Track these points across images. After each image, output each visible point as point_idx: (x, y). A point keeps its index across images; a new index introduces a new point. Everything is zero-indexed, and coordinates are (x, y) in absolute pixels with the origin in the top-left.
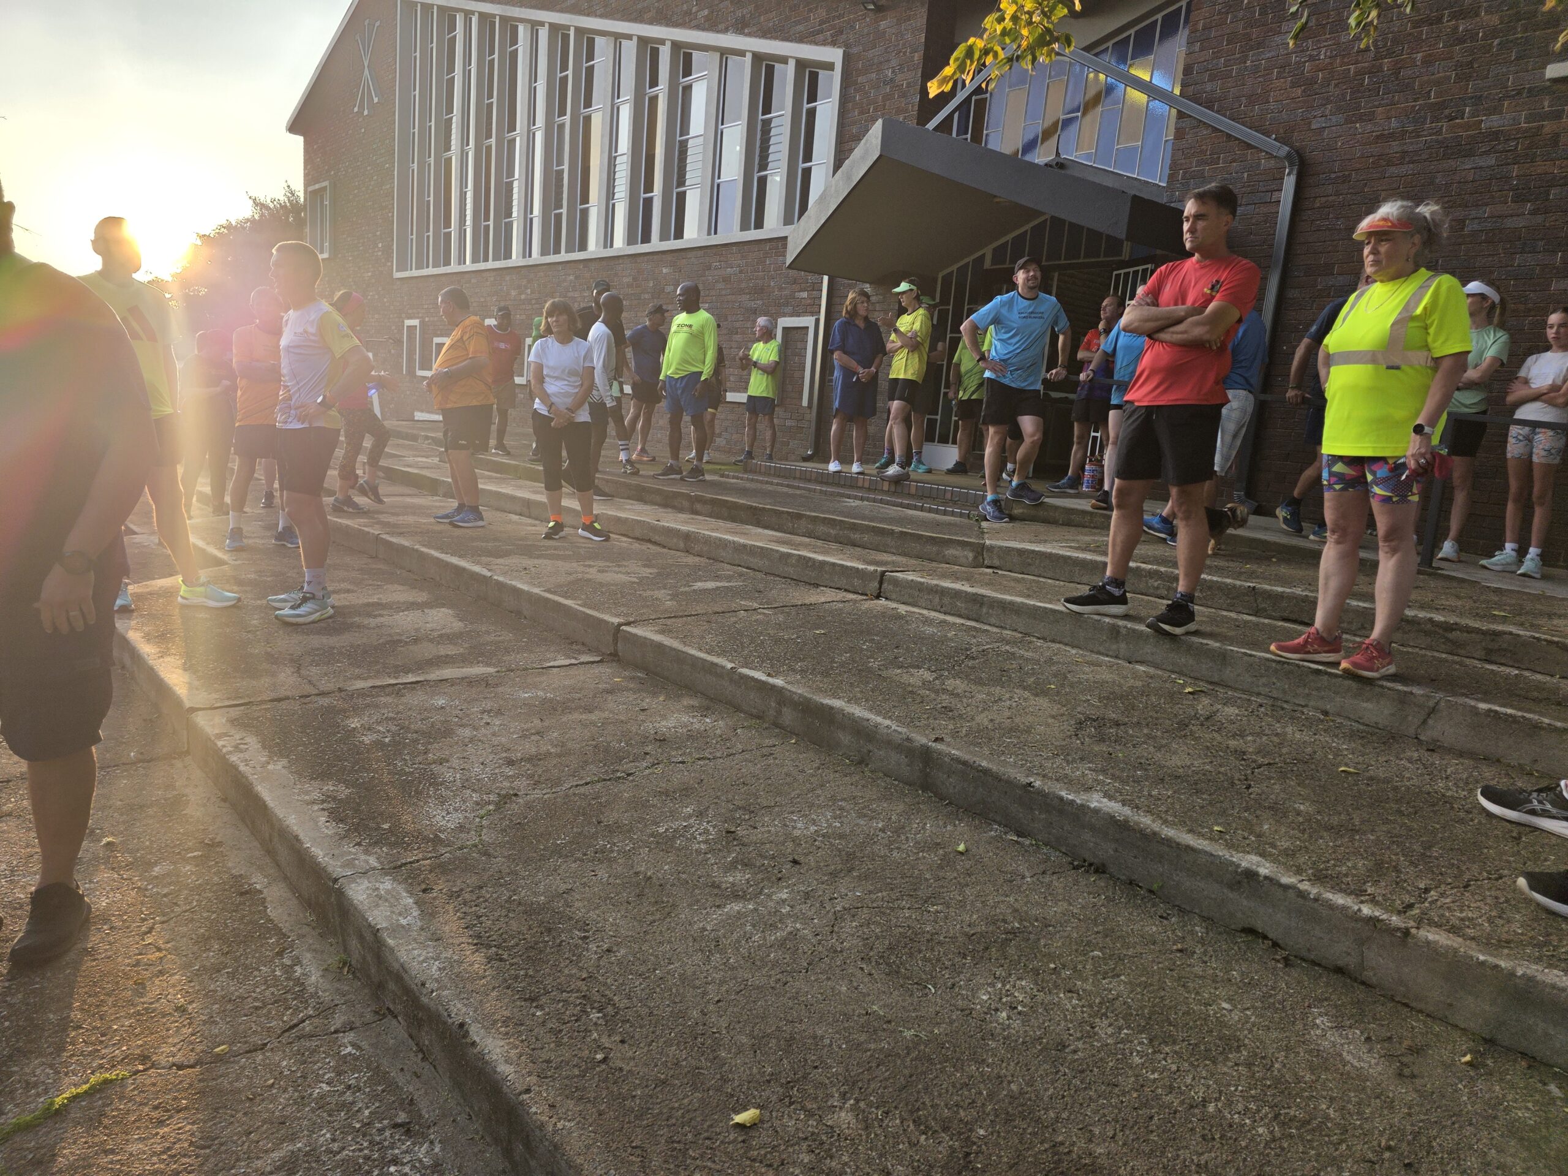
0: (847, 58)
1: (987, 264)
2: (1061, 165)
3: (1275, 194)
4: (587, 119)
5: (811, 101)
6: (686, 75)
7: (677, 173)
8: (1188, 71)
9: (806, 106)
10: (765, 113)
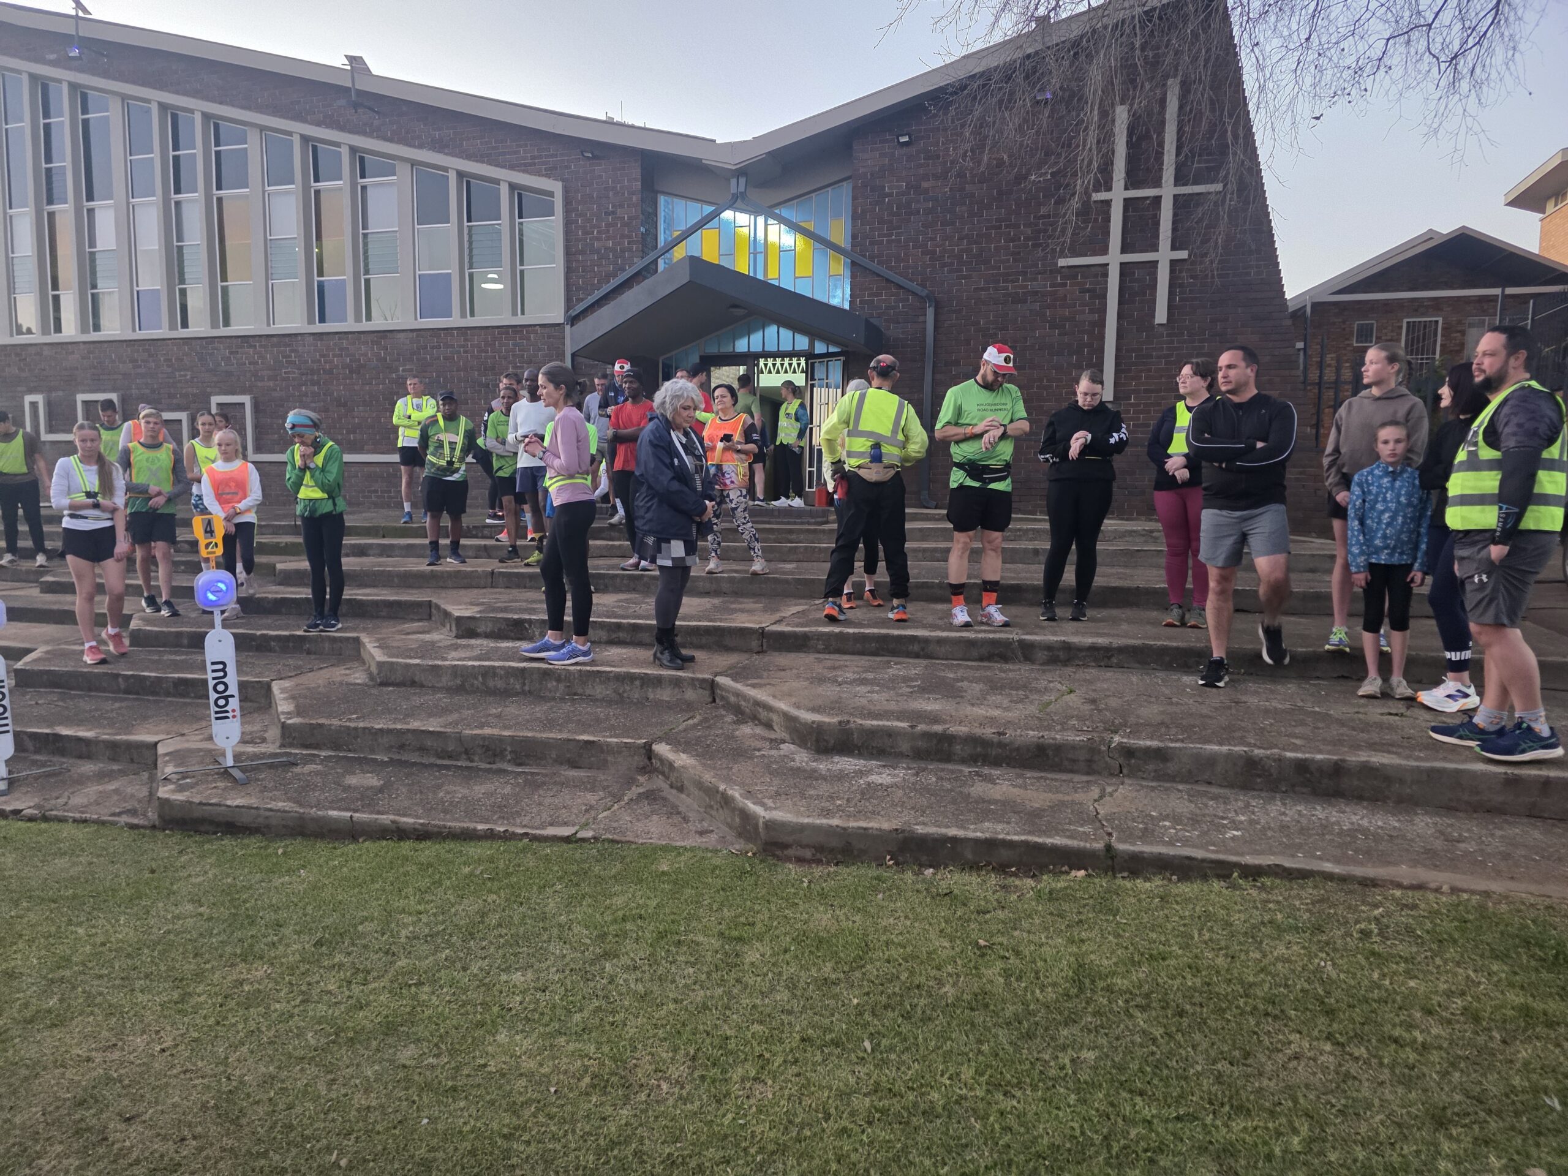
0: (566, 191)
1: (702, 351)
3: (921, 319)
4: (220, 200)
5: (520, 217)
6: (363, 176)
7: (363, 262)
8: (854, 237)
9: (518, 220)
10: (469, 220)
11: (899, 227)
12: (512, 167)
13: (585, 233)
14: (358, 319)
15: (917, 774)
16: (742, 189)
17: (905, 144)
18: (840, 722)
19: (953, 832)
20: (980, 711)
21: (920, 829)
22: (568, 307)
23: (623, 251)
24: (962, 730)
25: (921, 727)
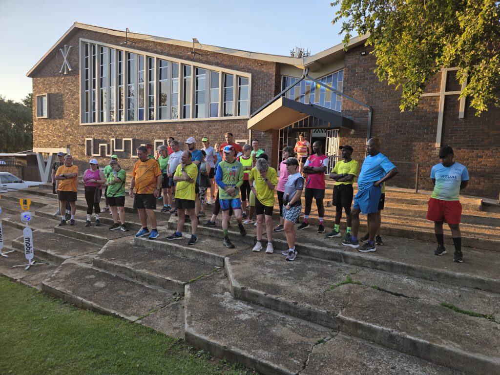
0: (252, 77)
1: (293, 127)
2: (312, 105)
3: (367, 116)
4: (160, 83)
5: (240, 85)
6: (197, 74)
7: (196, 100)
8: (344, 88)
9: (239, 86)
10: (225, 86)
11: (360, 84)
12: (237, 70)
13: (257, 90)
14: (193, 117)
15: (259, 316)
16: (306, 73)
17: (364, 55)
18: (242, 288)
19: (244, 353)
20: (300, 289)
21: (233, 349)
22: (251, 114)
23: (269, 95)
24: (282, 299)
25: (269, 295)
